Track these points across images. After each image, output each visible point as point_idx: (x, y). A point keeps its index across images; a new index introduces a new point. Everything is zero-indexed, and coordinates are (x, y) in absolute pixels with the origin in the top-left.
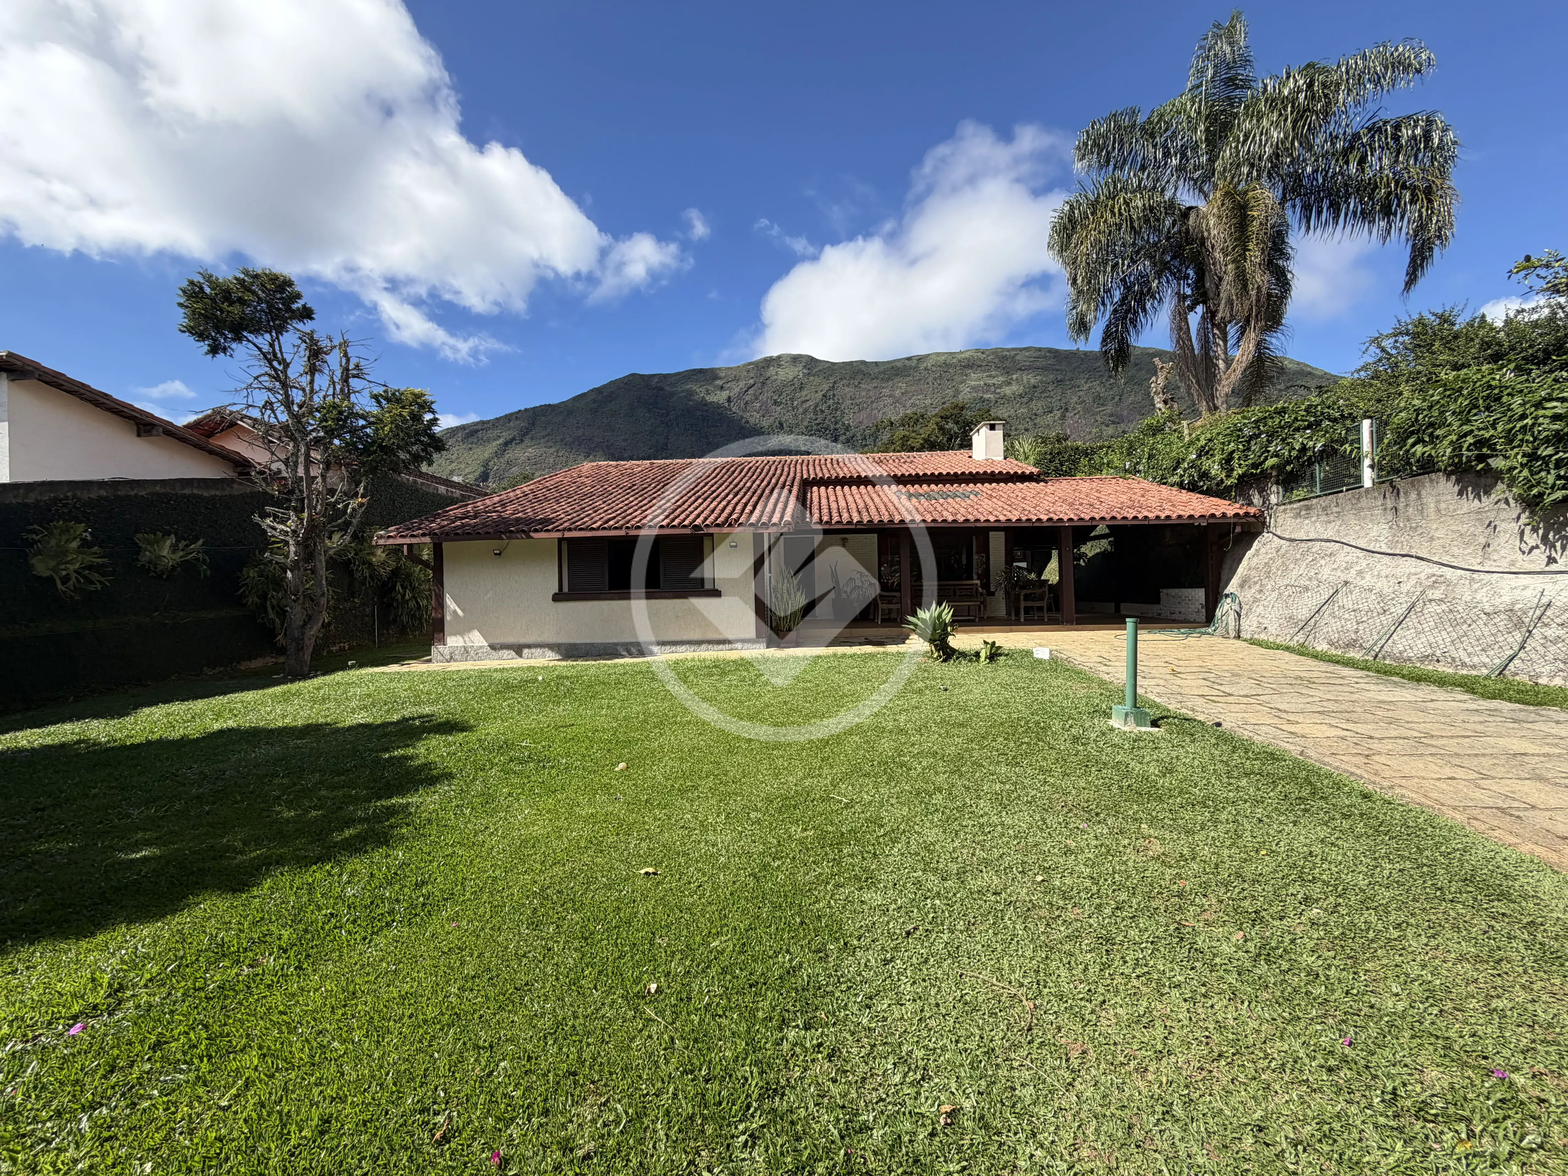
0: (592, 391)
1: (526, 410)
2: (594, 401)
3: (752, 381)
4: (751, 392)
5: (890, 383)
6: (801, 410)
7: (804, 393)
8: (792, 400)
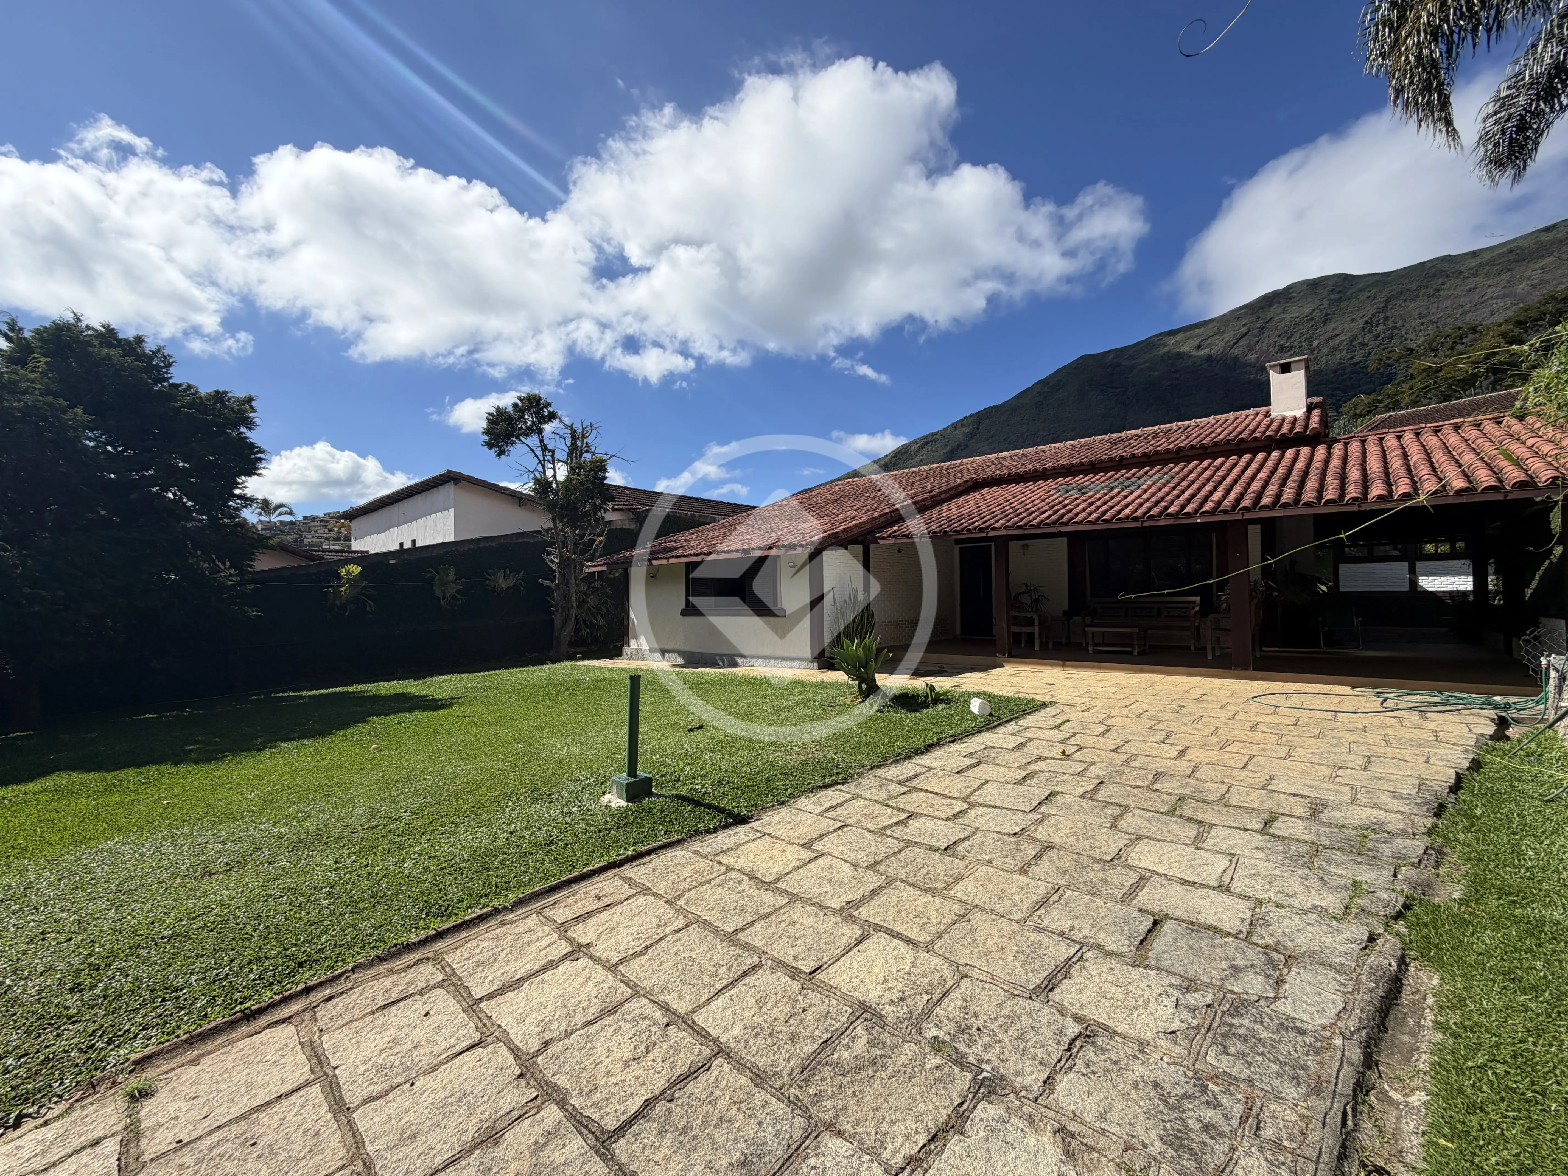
0: (1037, 383)
1: (971, 415)
2: (1040, 393)
3: (1244, 330)
4: (1243, 342)
5: (1506, 277)
6: (1325, 351)
7: (1330, 326)
8: (1310, 340)
